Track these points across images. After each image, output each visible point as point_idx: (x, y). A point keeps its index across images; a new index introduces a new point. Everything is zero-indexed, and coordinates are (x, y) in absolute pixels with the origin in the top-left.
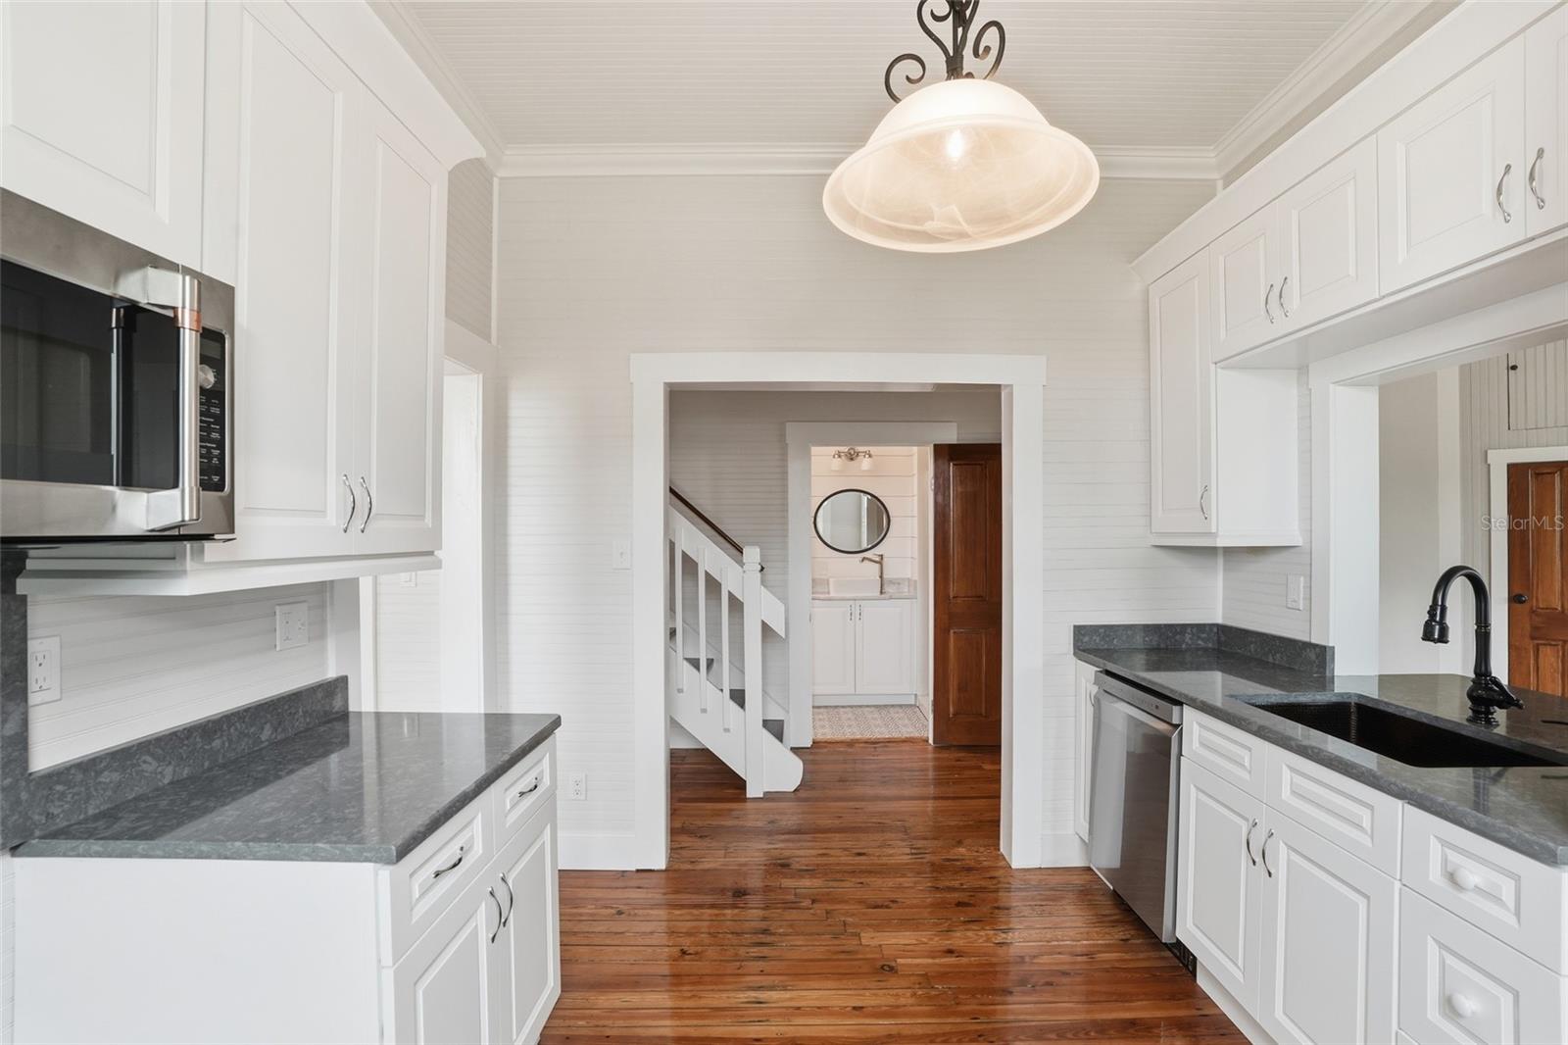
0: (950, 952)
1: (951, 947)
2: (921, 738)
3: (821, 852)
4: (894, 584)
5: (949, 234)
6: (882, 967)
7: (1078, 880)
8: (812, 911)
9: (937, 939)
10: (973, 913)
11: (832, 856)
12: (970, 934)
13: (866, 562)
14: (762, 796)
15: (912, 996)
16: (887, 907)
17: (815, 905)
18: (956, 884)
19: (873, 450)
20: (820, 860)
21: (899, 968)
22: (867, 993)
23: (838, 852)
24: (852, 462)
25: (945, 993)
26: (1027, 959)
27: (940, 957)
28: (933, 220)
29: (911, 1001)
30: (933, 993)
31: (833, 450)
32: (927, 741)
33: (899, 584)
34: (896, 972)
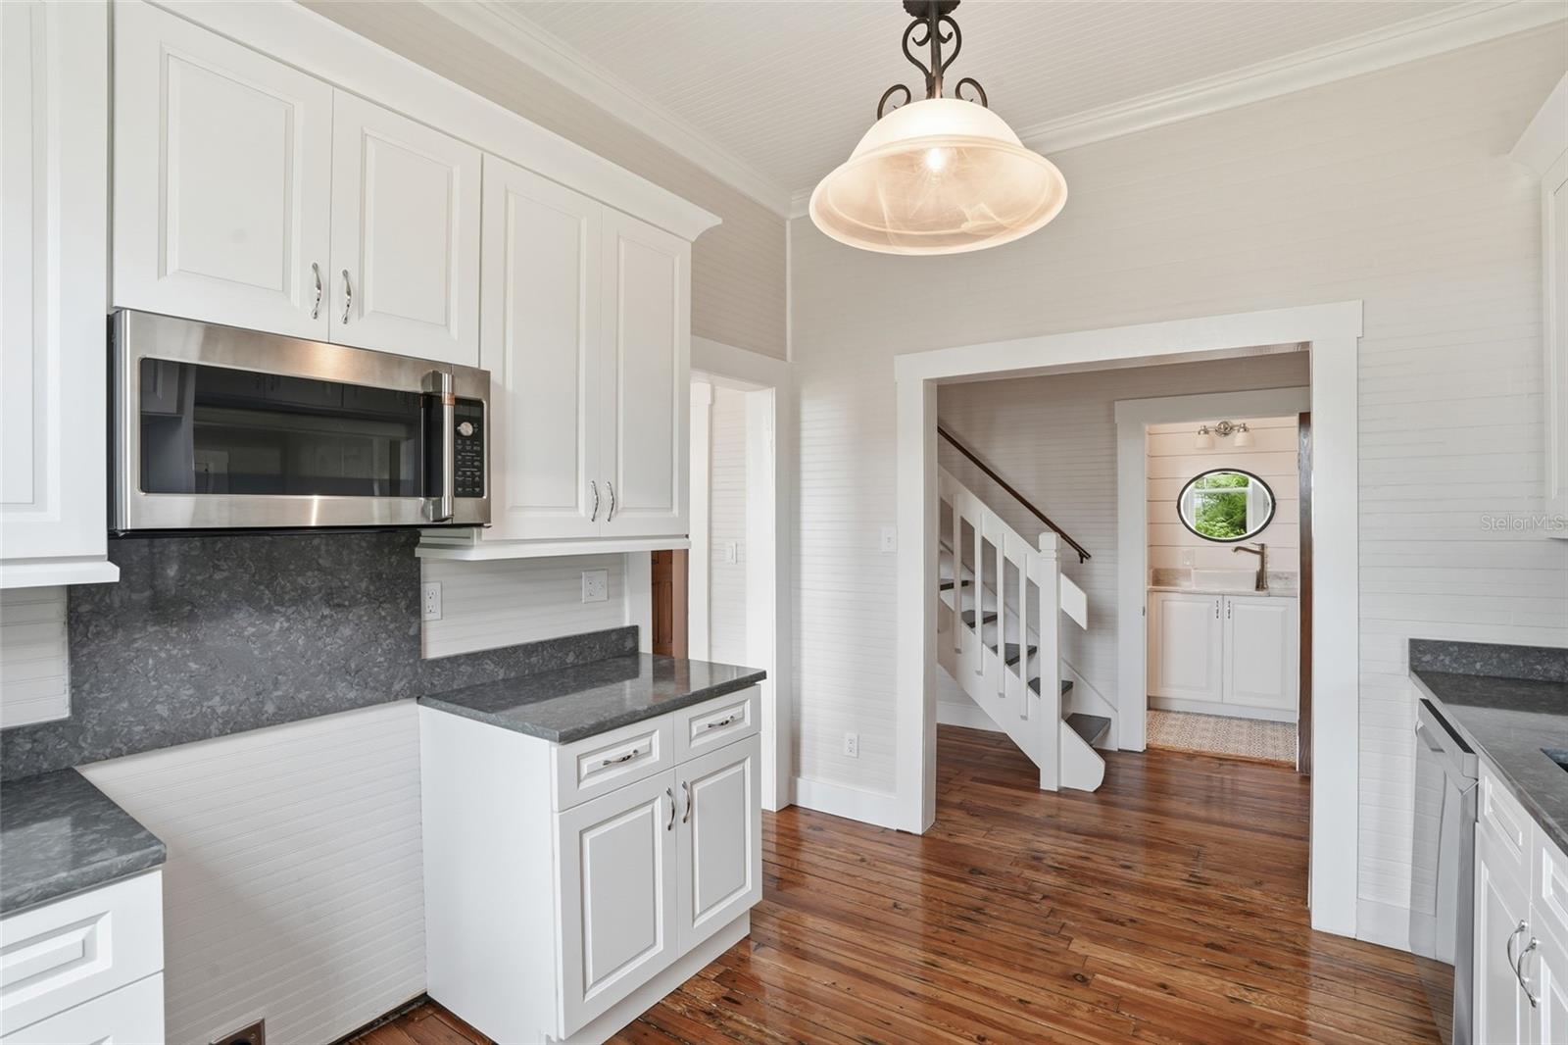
0: (1164, 987)
1: (1168, 983)
2: (1288, 763)
3: (1083, 854)
6: (1075, 976)
8: (1037, 906)
9: (1156, 969)
10: (1222, 958)
11: (1094, 861)
12: (1202, 978)
13: (1239, 551)
14: (1056, 790)
15: (1089, 1011)
16: (1122, 924)
17: (1043, 901)
18: (1221, 924)
19: (1250, 422)
20: (1078, 862)
21: (1093, 982)
22: (1043, 993)
23: (1103, 859)
25: (1129, 1022)
26: (1257, 1026)
27: (1151, 988)
29: (1086, 1016)
30: (1114, 1016)
31: (1198, 425)
32: (1295, 768)
34: (1088, 985)
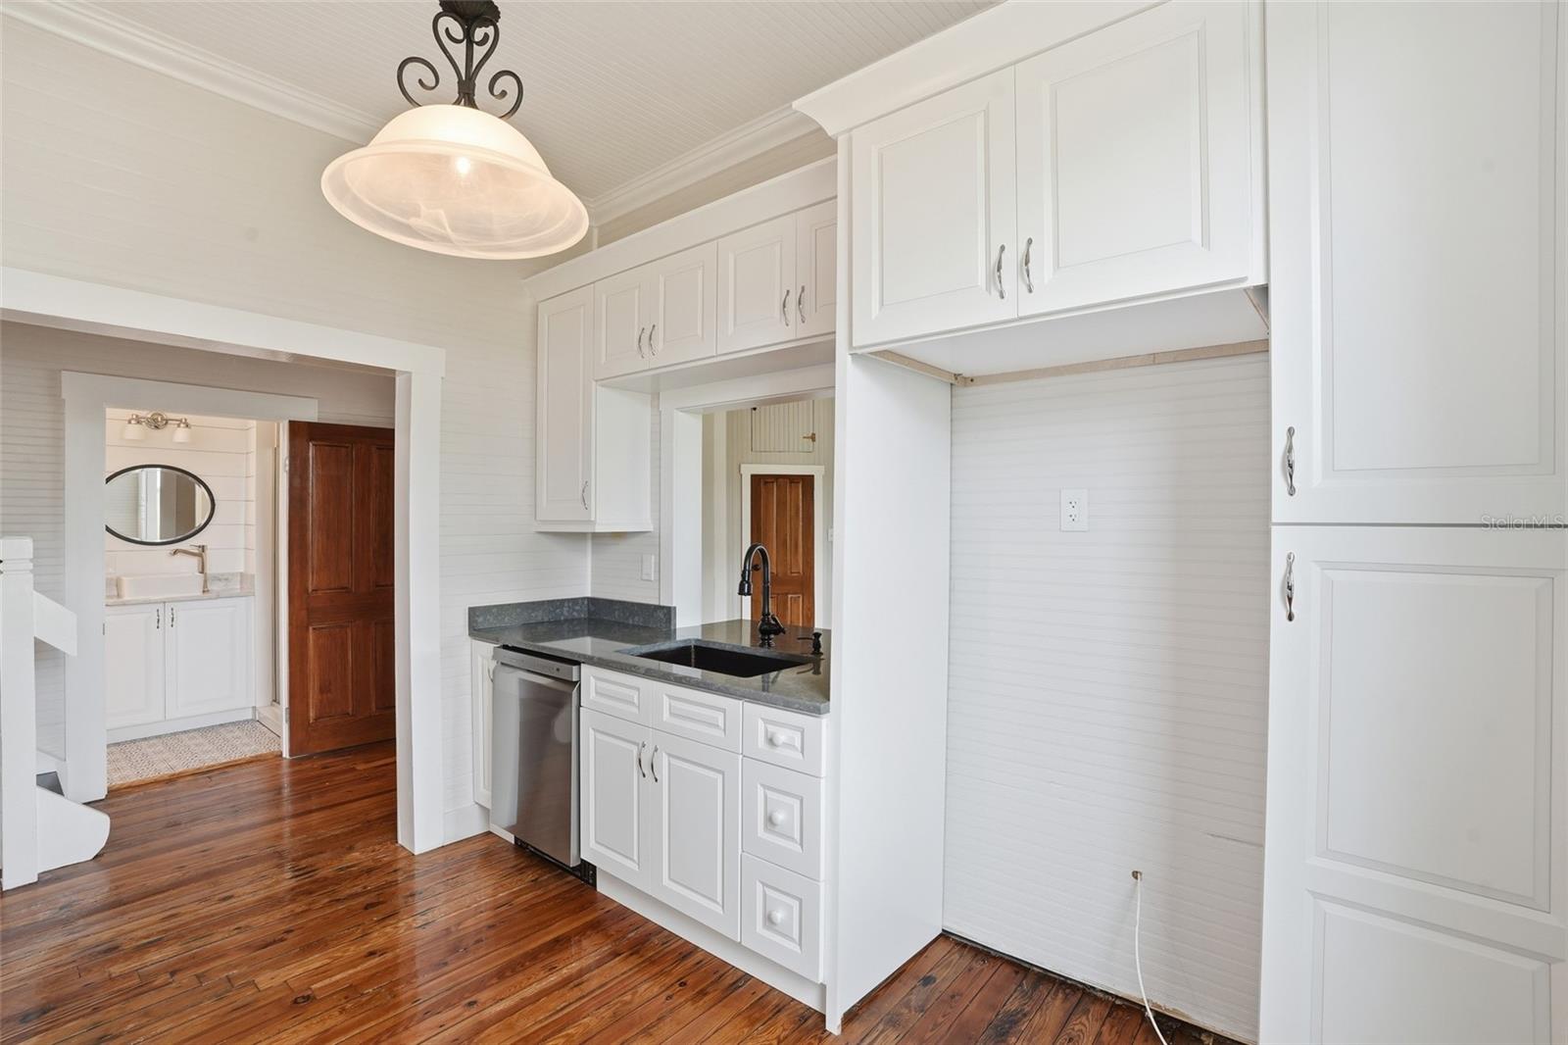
0: (372, 954)
1: (371, 950)
2: (272, 753)
3: (161, 916)
4: (220, 580)
5: (433, 235)
6: (295, 1002)
7: (479, 846)
8: (174, 985)
9: (352, 948)
10: (384, 910)
11: (184, 914)
12: (388, 929)
13: (179, 555)
14: (36, 880)
15: (341, 1013)
16: (282, 940)
17: (176, 977)
18: (358, 889)
19: (191, 418)
20: (166, 925)
21: (316, 993)
22: (284, 1035)
23: (194, 906)
24: (157, 431)
25: (379, 993)
26: (453, 929)
27: (361, 963)
28: (419, 216)
29: (341, 1018)
30: (364, 999)
31: (129, 413)
32: (281, 755)
33: (226, 579)
34: (315, 998)
